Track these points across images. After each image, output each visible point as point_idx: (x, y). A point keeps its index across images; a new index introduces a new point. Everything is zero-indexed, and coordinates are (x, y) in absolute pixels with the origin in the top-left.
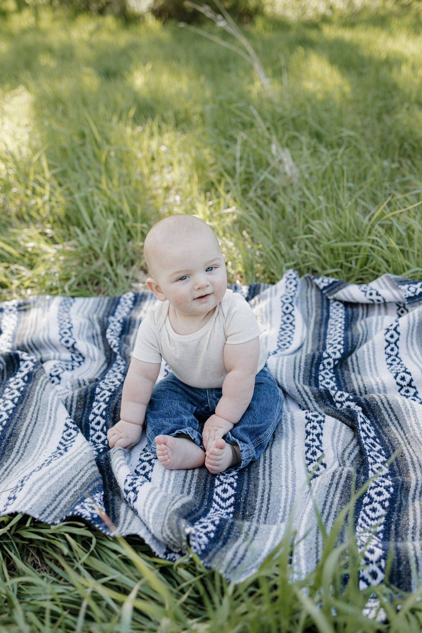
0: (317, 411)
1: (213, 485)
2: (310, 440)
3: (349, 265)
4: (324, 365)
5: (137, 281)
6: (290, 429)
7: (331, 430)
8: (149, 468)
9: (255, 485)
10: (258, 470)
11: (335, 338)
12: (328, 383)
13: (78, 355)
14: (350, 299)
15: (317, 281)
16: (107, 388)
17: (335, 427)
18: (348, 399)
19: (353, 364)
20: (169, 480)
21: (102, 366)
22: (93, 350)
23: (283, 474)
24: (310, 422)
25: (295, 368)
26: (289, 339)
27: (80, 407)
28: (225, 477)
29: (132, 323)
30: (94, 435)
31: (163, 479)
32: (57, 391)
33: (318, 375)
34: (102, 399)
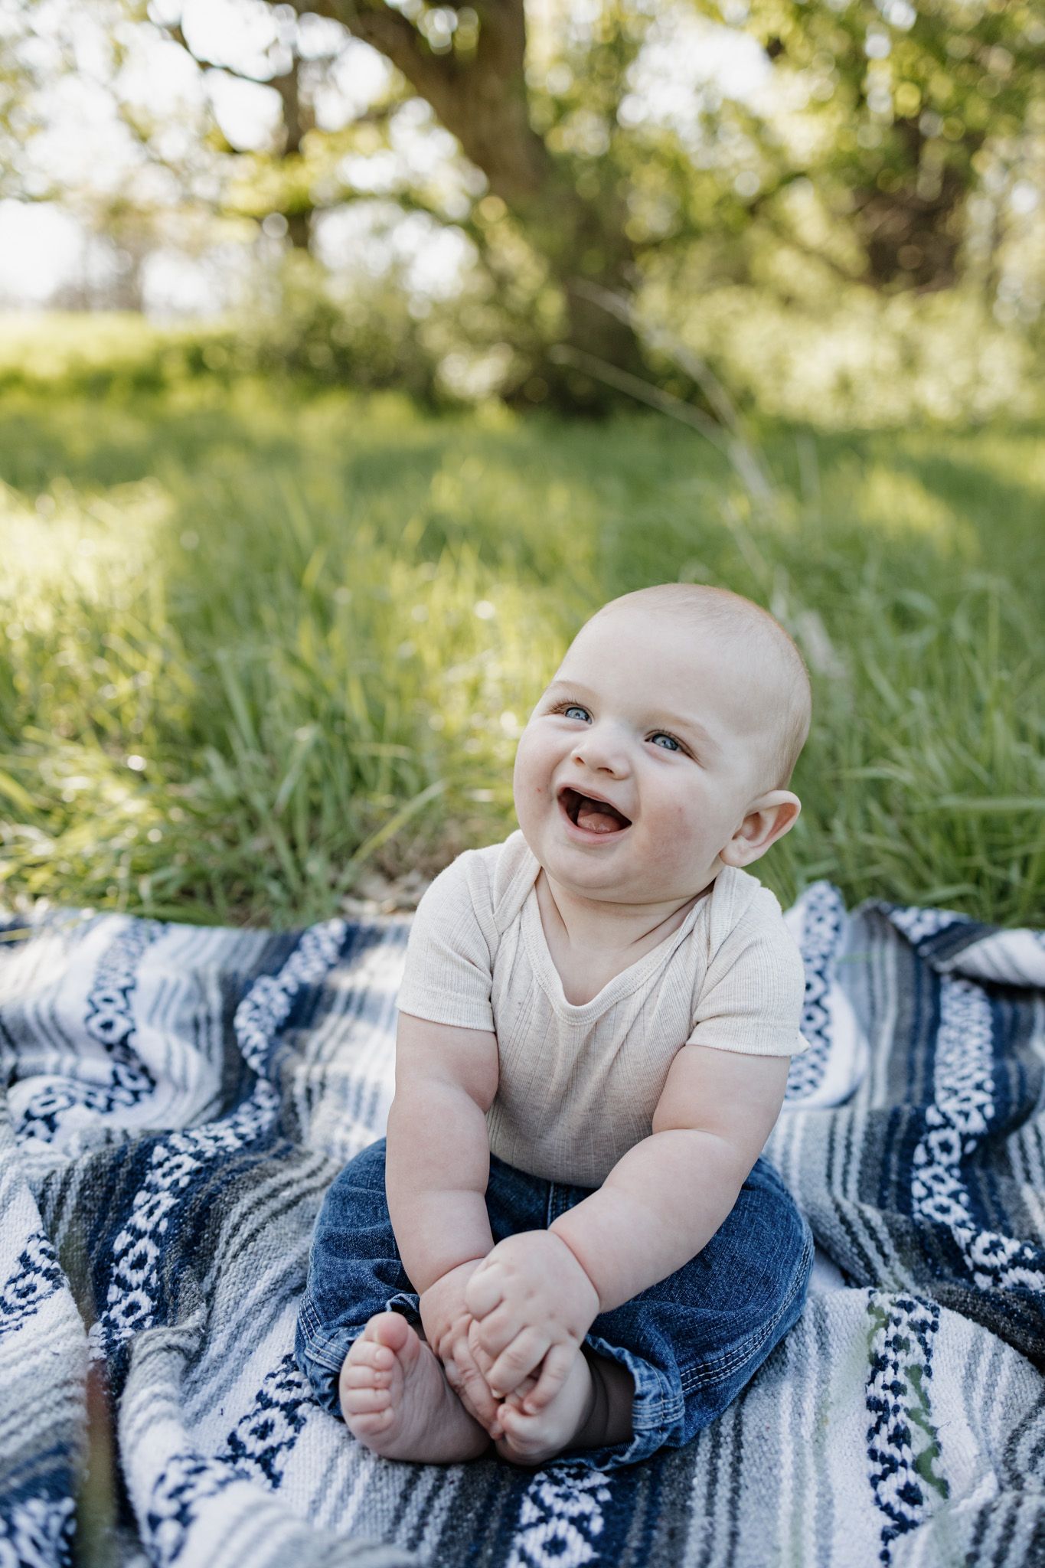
0: (908, 1291)
1: (512, 1523)
2: (885, 1387)
3: (999, 873)
4: (929, 1150)
5: (361, 897)
6: (813, 1348)
7: (962, 1362)
8: (282, 1431)
9: (672, 1534)
10: (689, 1478)
11: (965, 1072)
12: (944, 1210)
13: (135, 1072)
14: (1009, 975)
15: (904, 919)
16: (192, 1149)
17: (975, 1353)
18: (1017, 1261)
19: (1025, 1158)
20: (348, 1488)
21: (205, 1108)
22: (185, 1059)
23: (785, 1502)
24: (886, 1326)
25: (831, 1149)
26: (810, 1074)
27: (89, 1204)
28: (561, 1490)
29: (326, 998)
30: (119, 1302)
31: (326, 1481)
32: (26, 1154)
33: (910, 1181)
34: (167, 1182)
